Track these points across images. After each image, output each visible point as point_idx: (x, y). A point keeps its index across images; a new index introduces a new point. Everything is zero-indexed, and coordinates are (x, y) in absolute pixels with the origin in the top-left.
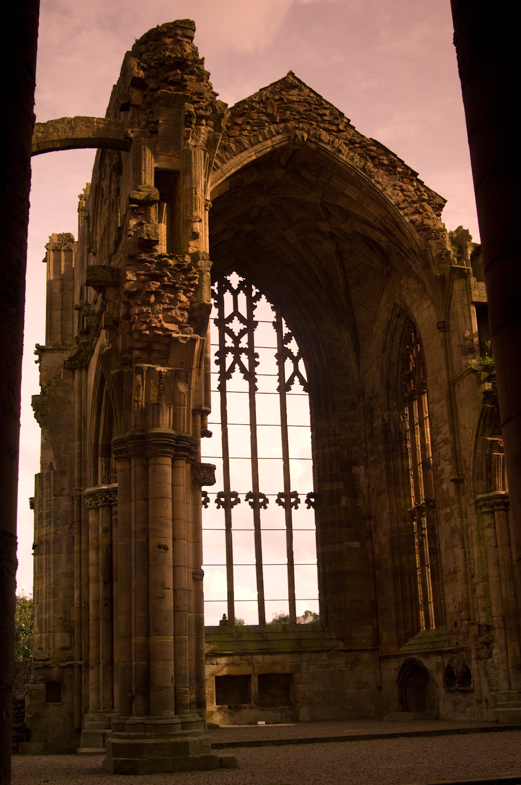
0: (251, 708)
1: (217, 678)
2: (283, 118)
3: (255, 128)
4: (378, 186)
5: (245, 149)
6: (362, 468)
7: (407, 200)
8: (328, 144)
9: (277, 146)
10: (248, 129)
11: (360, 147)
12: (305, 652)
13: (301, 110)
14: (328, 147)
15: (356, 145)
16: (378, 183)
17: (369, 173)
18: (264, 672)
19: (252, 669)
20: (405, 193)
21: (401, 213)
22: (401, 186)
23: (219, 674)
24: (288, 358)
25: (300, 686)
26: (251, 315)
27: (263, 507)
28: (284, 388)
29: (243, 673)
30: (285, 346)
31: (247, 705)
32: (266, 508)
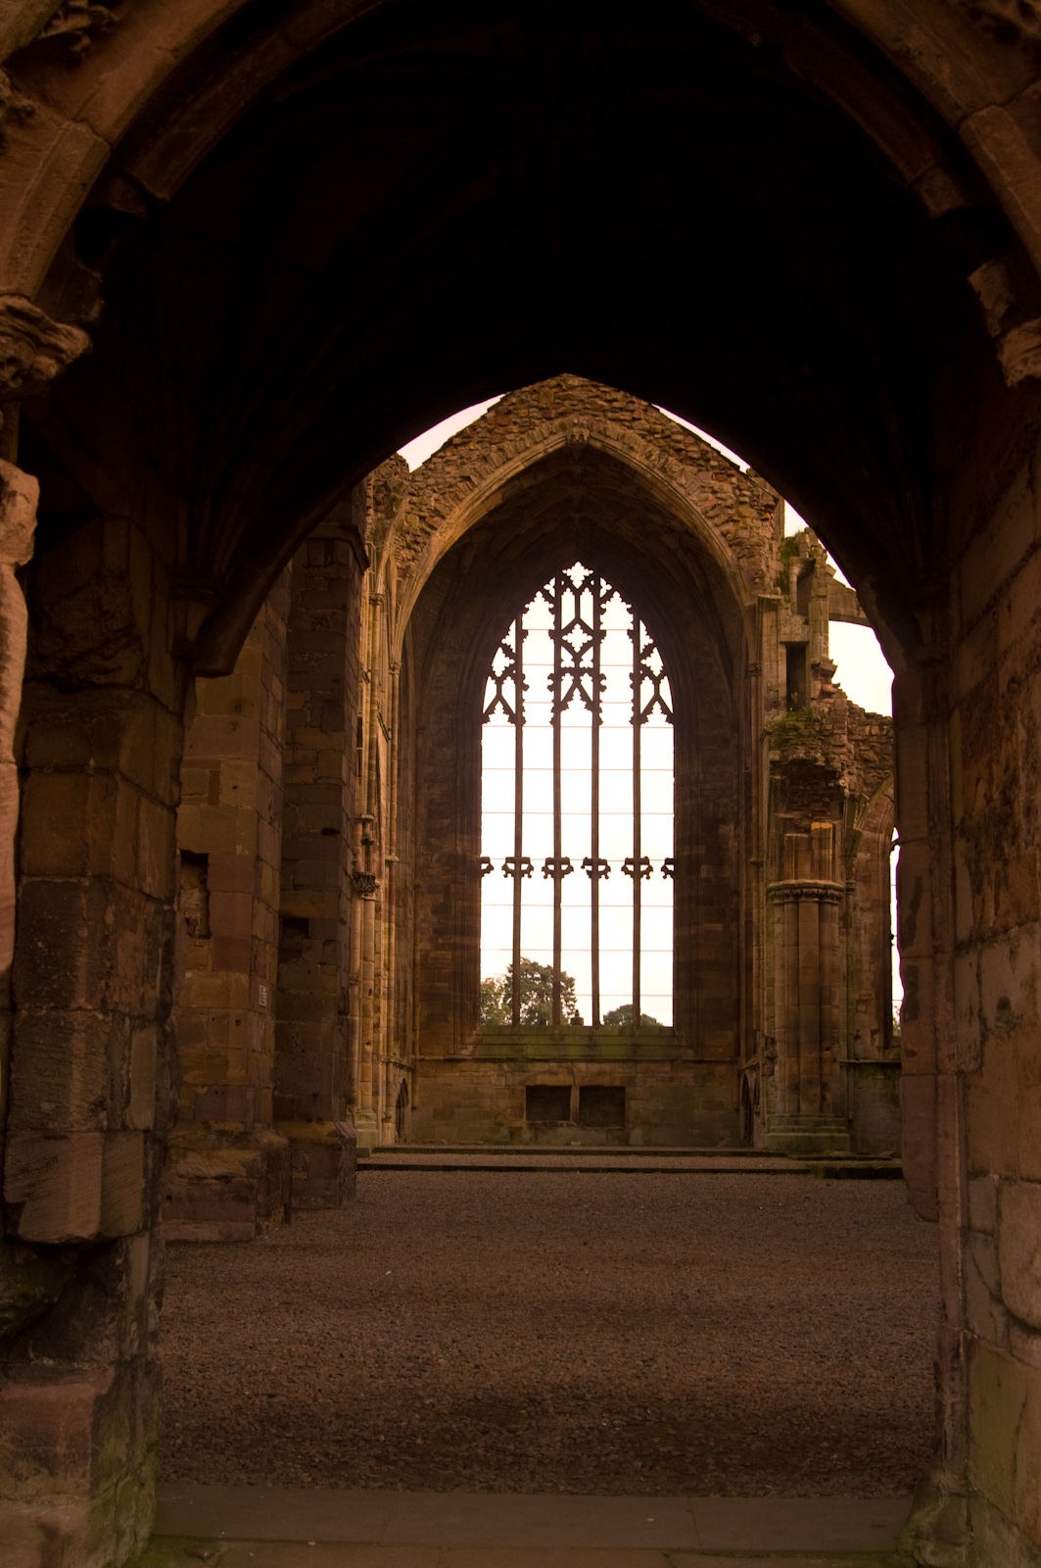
0: (569, 1126)
1: (529, 1088)
2: (560, 410)
3: (522, 429)
4: (681, 490)
5: (510, 459)
6: (732, 826)
7: (719, 505)
8: (618, 440)
9: (550, 450)
10: (515, 431)
11: (663, 438)
12: (641, 1061)
13: (583, 396)
14: (618, 445)
15: (656, 436)
16: (682, 486)
17: (670, 473)
18: (587, 1082)
19: (572, 1080)
20: (719, 495)
21: (709, 523)
22: (712, 487)
23: (530, 1083)
24: (647, 678)
25: (633, 1103)
26: (597, 622)
27: (603, 876)
28: (639, 719)
29: (562, 1084)
30: (643, 662)
31: (564, 1123)
32: (607, 877)
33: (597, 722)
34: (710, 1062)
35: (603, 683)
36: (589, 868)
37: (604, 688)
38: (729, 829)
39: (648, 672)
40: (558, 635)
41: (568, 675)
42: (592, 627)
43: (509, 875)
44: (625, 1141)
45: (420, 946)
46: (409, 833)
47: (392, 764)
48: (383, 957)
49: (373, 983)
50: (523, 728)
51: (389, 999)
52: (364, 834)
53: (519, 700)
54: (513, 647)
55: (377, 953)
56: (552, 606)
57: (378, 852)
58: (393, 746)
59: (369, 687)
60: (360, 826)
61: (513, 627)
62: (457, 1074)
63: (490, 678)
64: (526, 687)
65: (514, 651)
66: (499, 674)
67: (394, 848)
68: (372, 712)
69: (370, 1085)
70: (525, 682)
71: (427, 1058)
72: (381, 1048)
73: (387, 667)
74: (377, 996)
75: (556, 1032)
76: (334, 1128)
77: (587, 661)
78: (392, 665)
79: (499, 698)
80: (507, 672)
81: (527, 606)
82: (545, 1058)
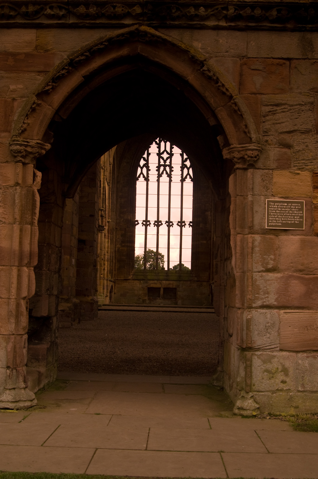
0: (160, 299)
1: (148, 288)
6: (209, 212)
12: (181, 281)
18: (165, 287)
19: (161, 286)
23: (149, 287)
24: (185, 168)
25: (179, 293)
26: (171, 151)
27: (171, 226)
28: (183, 180)
29: (158, 287)
30: (184, 163)
31: (159, 298)
32: (172, 227)
33: (170, 181)
34: (202, 281)
35: (172, 169)
36: (167, 224)
37: (173, 171)
38: (209, 213)
39: (186, 166)
40: (159, 154)
41: (162, 167)
42: (169, 153)
43: (144, 226)
44: (176, 304)
45: (117, 246)
46: (114, 213)
47: (110, 193)
48: (106, 249)
49: (103, 257)
50: (149, 182)
51: (108, 261)
52: (101, 214)
53: (148, 174)
54: (146, 158)
55: (105, 248)
56: (158, 146)
57: (105, 219)
58: (110, 187)
59: (103, 171)
60: (100, 212)
61: (146, 152)
62: (128, 284)
63: (139, 167)
64: (150, 170)
65: (146, 159)
66: (142, 166)
67: (110, 218)
68: (104, 178)
69: (102, 286)
70: (149, 168)
71: (119, 279)
72: (105, 276)
73: (109, 164)
74: (104, 261)
75: (157, 272)
76: (92, 298)
77: (168, 163)
78: (110, 164)
79: (142, 173)
80: (144, 165)
81: (150, 146)
82: (153, 279)
